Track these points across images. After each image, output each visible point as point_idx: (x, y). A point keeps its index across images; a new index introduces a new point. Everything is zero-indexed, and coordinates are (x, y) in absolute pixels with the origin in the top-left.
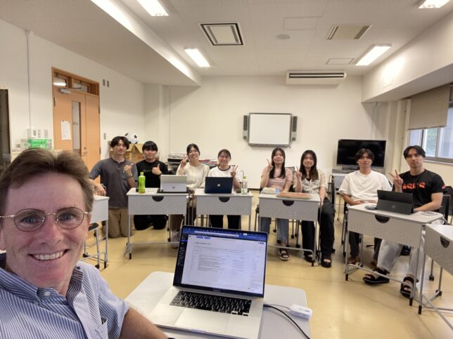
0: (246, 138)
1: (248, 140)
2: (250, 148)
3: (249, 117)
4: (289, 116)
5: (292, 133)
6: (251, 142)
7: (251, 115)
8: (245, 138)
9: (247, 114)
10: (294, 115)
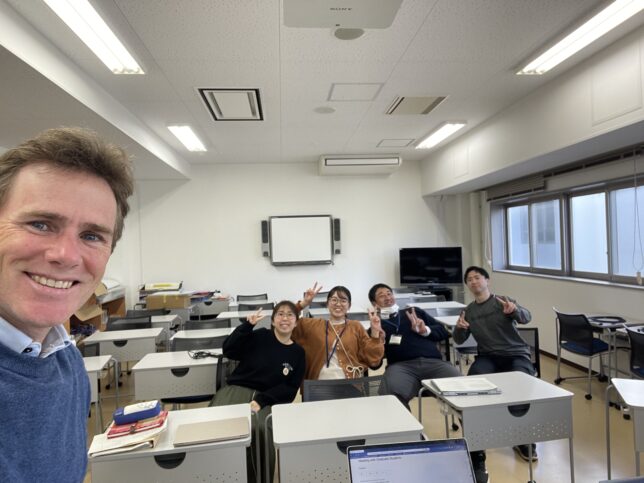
0: (267, 255)
1: (271, 257)
3: (270, 222)
4: (328, 219)
5: (335, 242)
6: (275, 260)
7: (273, 220)
8: (265, 254)
9: (267, 219)
10: (335, 217)
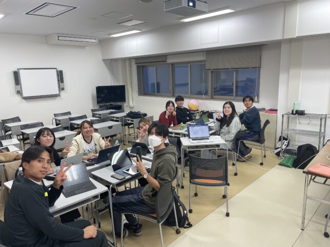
0: (19, 92)
1: (22, 94)
2: (24, 100)
4: (55, 70)
5: (60, 84)
6: (25, 95)
7: (20, 71)
9: (16, 70)
